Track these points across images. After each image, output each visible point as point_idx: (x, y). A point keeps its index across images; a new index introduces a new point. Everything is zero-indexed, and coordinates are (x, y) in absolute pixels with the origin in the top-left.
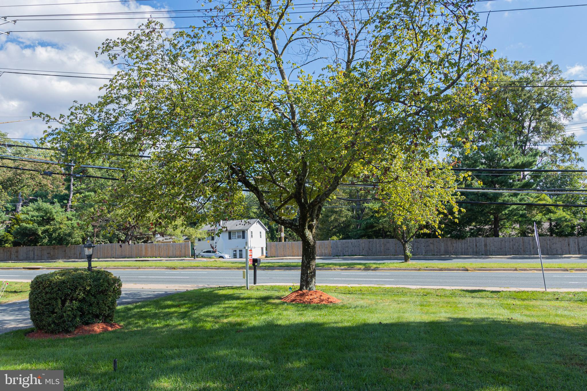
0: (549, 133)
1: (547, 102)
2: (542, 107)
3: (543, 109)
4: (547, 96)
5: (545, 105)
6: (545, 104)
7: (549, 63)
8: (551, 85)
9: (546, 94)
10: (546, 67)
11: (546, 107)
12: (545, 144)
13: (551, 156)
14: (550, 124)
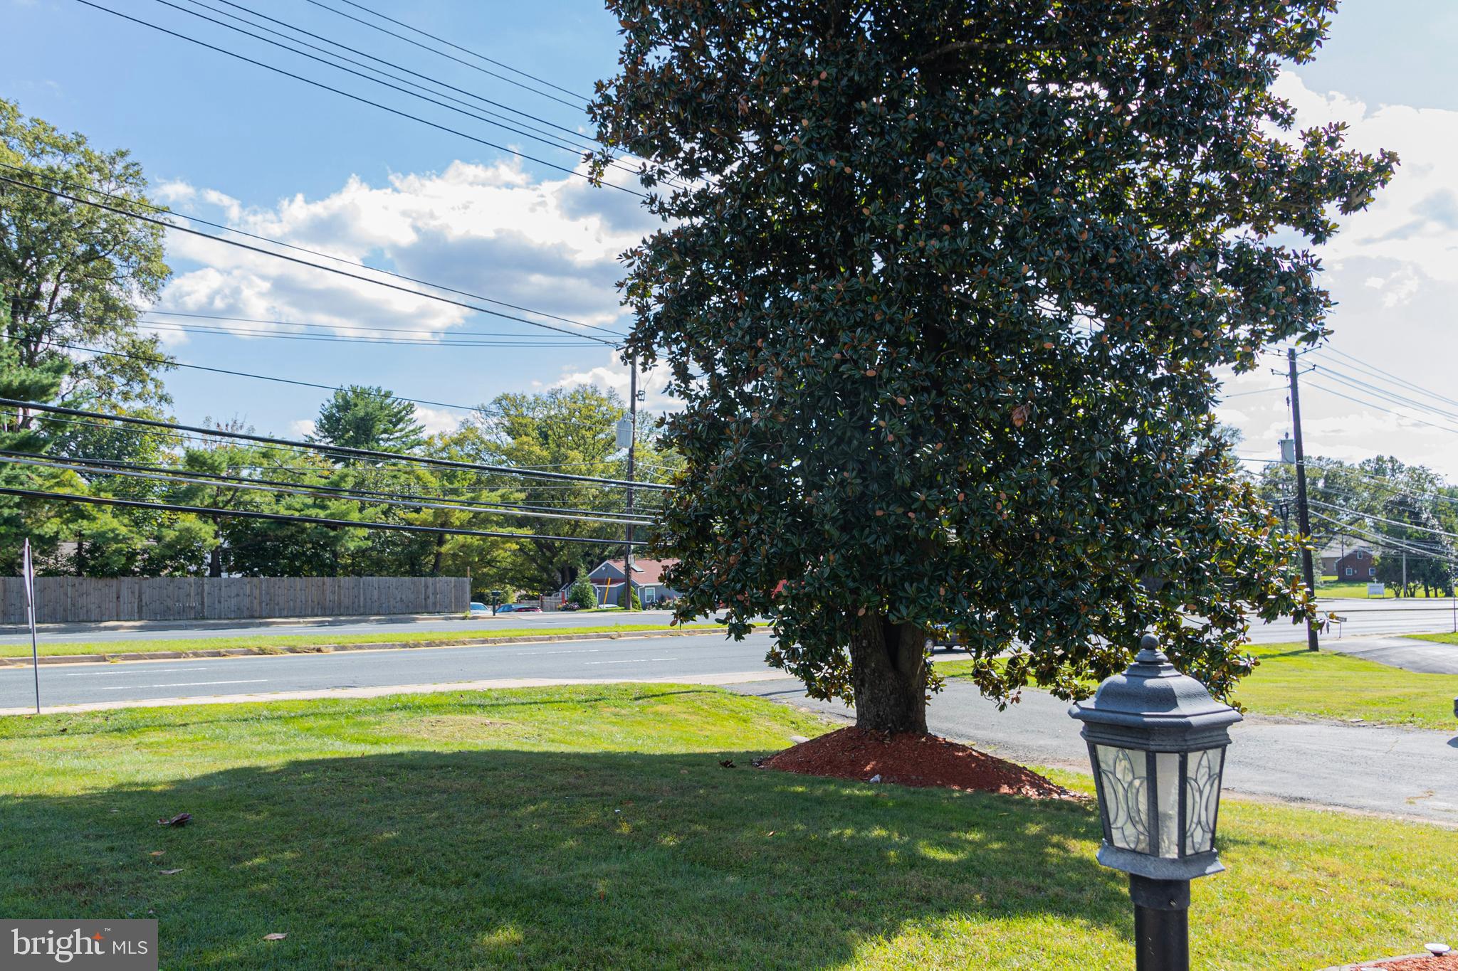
0: (100, 321)
1: (104, 247)
2: (90, 256)
3: (92, 260)
4: (105, 231)
5: (97, 252)
6: (99, 248)
7: (123, 155)
8: (120, 205)
9: (103, 225)
10: (113, 161)
11: (98, 258)
12: (90, 346)
13: (99, 377)
14: (105, 299)
